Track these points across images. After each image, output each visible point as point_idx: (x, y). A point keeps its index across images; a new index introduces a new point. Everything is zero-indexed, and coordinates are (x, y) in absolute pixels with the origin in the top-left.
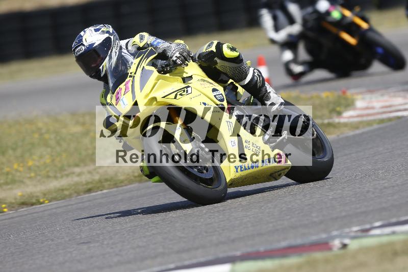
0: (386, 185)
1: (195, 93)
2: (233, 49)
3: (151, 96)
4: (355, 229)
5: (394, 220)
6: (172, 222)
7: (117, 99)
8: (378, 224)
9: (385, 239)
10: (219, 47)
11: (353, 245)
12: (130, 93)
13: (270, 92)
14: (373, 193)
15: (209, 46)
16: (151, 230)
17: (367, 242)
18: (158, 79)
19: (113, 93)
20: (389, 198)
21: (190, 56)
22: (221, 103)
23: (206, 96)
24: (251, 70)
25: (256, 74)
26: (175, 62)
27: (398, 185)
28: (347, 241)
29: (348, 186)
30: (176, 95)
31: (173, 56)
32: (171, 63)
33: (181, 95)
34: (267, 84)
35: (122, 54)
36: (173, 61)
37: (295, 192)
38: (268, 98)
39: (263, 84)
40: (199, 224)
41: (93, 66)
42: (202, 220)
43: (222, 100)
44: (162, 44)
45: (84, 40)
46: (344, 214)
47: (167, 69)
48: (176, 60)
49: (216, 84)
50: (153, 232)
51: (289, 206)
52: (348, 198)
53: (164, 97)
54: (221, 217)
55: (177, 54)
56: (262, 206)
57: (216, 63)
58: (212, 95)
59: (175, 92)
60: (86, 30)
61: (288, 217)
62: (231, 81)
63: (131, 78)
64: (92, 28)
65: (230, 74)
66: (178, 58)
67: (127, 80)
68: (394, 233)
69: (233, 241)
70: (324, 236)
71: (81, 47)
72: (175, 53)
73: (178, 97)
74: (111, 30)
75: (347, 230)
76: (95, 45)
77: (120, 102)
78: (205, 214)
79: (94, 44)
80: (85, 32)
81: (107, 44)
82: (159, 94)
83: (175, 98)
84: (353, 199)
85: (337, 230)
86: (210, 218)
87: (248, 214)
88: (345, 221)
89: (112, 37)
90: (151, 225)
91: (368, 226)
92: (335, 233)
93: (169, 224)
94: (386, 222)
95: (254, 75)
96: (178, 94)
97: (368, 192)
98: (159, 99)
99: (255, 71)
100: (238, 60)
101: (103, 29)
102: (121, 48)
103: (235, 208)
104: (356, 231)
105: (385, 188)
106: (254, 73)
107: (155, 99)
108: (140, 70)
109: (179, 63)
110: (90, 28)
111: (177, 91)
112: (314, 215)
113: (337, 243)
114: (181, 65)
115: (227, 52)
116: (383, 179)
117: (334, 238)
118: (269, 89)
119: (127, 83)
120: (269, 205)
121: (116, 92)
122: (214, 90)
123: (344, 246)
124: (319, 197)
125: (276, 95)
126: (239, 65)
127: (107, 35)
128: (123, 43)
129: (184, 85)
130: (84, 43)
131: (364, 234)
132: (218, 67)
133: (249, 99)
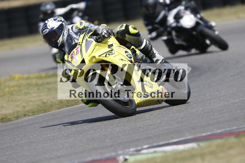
0: (150, 123)
1: (116, 53)
2: (135, 29)
3: (92, 55)
4: (132, 149)
5: (155, 144)
6: (22, 146)
7: (72, 58)
8: (145, 147)
9: (150, 156)
10: (127, 27)
11: (131, 159)
12: (79, 54)
13: (155, 53)
14: (143, 128)
15: (121, 27)
16: (10, 151)
17: (139, 157)
18: (96, 46)
19: (69, 55)
20: (152, 131)
21: (112, 32)
22: (130, 59)
23: (122, 55)
24: (145, 41)
25: (147, 43)
26: (104, 36)
27: (157, 123)
28: (127, 157)
29: (128, 124)
30: (106, 55)
31: (103, 33)
32: (102, 37)
33: (109, 54)
34: (153, 49)
35: (70, 33)
36: (103, 35)
37: (95, 128)
38: (155, 57)
39: (152, 49)
40: (38, 147)
41: (53, 40)
42: (40, 145)
43: (131, 58)
44: (93, 27)
45: (48, 26)
46: (125, 141)
47: (100, 40)
48: (105, 35)
49: (127, 49)
50: (10, 152)
51: (93, 136)
52: (128, 131)
53: (99, 56)
54: (51, 143)
55: (105, 32)
56: (76, 136)
57: (126, 37)
58: (125, 54)
59: (105, 53)
60: (48, 20)
61: (92, 143)
62: (133, 47)
63: (80, 46)
64: (52, 19)
65: (133, 43)
66: (106, 34)
67: (77, 47)
68: (155, 152)
69: (59, 157)
70: (113, 154)
71: (46, 30)
72: (104, 31)
73: (107, 56)
74: (63, 19)
75: (127, 150)
76: (54, 29)
77: (74, 60)
78: (42, 141)
79: (54, 27)
80: (48, 21)
81: (61, 27)
82: (97, 54)
83: (106, 56)
84: (131, 132)
85: (121, 150)
86: (44, 144)
87: (68, 141)
88: (126, 145)
89: (64, 24)
90: (9, 148)
91: (139, 148)
92: (120, 152)
93: (20, 147)
94: (150, 145)
95: (146, 44)
96: (107, 54)
97: (140, 127)
98: (97, 57)
99: (147, 41)
100: (138, 35)
101: (58, 19)
102: (69, 30)
103: (60, 138)
104: (133, 151)
105: (150, 125)
106: (146, 42)
107: (94, 57)
108: (84, 41)
109: (107, 36)
110: (51, 19)
111: (107, 52)
112: (107, 141)
113: (121, 158)
114: (107, 37)
115: (132, 30)
116: (149, 120)
117: (119, 155)
118: (155, 51)
119: (78, 48)
120: (81, 136)
121: (71, 54)
122: (126, 52)
123: (126, 160)
124: (111, 131)
125: (159, 55)
126: (138, 38)
127: (61, 23)
128: (70, 27)
129: (110, 49)
130: (48, 27)
131: (138, 153)
132: (126, 39)
133: (142, 57)
